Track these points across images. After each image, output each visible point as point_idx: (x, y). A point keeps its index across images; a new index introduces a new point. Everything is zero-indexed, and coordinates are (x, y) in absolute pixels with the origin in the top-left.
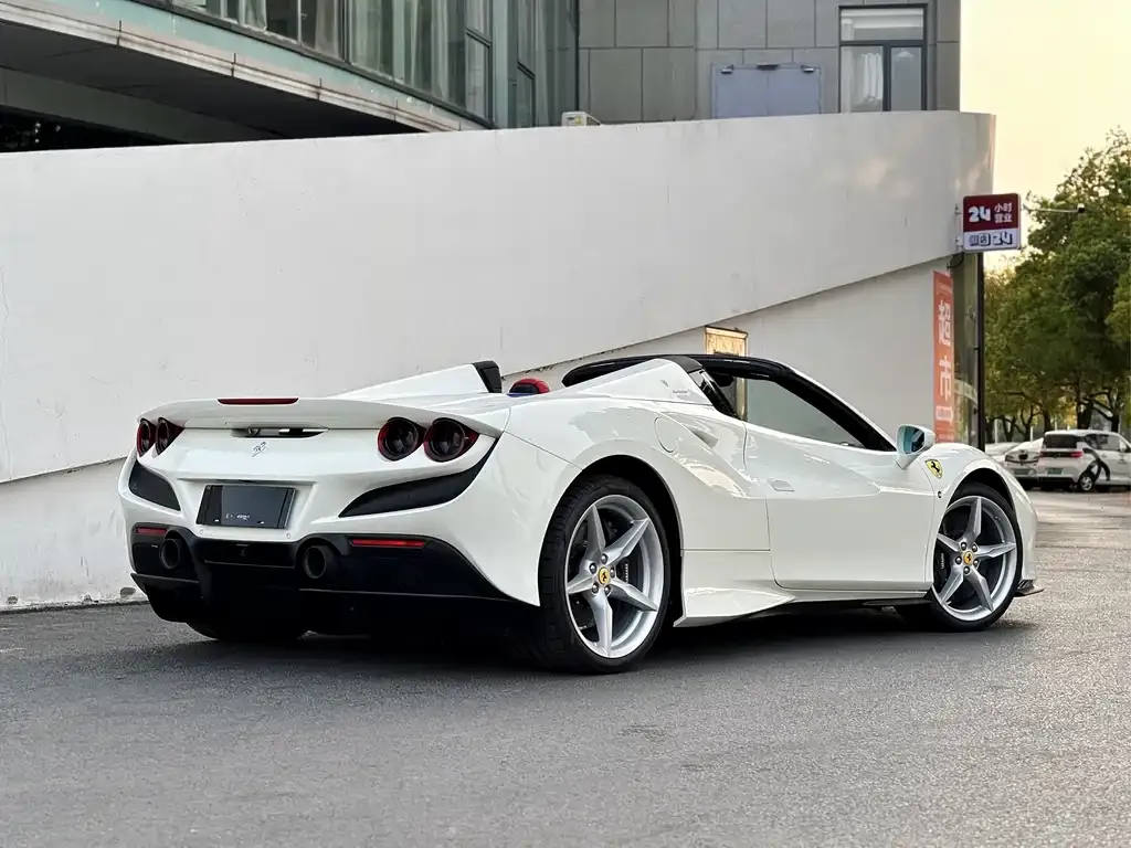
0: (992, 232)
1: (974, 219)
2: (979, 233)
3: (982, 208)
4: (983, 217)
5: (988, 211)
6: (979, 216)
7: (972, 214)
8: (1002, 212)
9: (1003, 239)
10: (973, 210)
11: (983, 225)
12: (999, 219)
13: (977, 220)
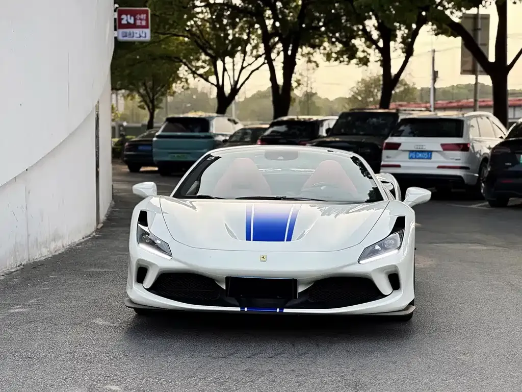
0: (135, 30)
1: (124, 22)
2: (128, 30)
3: (129, 16)
4: (129, 21)
5: (132, 18)
6: (127, 20)
7: (123, 19)
8: (141, 19)
9: (141, 35)
10: (124, 16)
11: (128, 26)
12: (138, 22)
13: (126, 22)
